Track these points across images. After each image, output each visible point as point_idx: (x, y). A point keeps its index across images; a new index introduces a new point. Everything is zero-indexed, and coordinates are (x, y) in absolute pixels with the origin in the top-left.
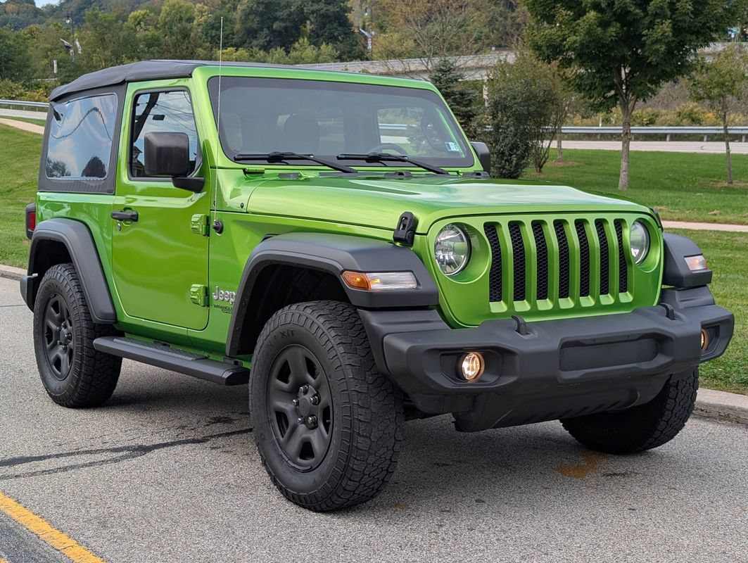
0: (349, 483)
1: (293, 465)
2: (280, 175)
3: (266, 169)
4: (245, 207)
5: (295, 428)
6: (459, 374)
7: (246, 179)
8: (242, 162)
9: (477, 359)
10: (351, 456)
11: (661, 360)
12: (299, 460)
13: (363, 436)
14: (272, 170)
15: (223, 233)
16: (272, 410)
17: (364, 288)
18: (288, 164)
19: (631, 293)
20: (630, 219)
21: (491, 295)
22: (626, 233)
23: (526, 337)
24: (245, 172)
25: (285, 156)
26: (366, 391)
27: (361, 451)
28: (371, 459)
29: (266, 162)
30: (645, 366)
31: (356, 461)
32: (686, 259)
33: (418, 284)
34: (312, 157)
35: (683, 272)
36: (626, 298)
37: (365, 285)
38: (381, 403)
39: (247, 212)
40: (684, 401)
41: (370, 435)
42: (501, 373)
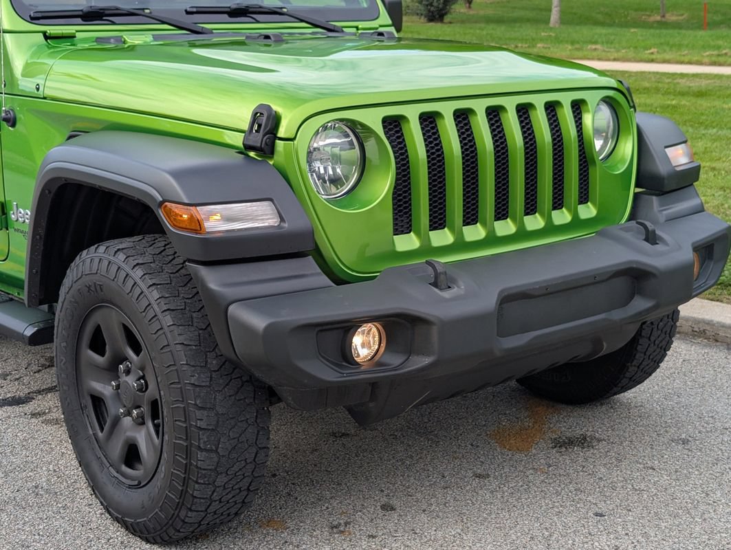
0: (190, 514)
1: (116, 474)
2: (98, 40)
3: (77, 31)
4: (41, 89)
5: (117, 421)
6: (345, 356)
7: (49, 48)
8: (42, 21)
9: (374, 329)
10: (189, 478)
11: (640, 304)
12: (124, 468)
13: (206, 450)
14: (86, 33)
15: (18, 126)
16: (86, 394)
17: (196, 231)
18: (113, 23)
19: (594, 204)
20: (592, 98)
21: (395, 225)
22: (587, 119)
23: (446, 294)
24: (47, 37)
25: (107, 12)
26: (208, 384)
27: (204, 472)
28: (221, 480)
29: (79, 20)
30: (617, 315)
31: (197, 486)
32: (667, 150)
33: (282, 220)
34: (147, 11)
35: (662, 170)
36: (588, 211)
37: (196, 226)
38: (233, 397)
39: (45, 98)
40: (660, 339)
41: (217, 448)
42: (410, 351)
